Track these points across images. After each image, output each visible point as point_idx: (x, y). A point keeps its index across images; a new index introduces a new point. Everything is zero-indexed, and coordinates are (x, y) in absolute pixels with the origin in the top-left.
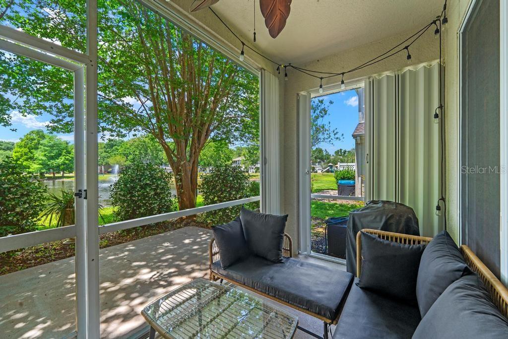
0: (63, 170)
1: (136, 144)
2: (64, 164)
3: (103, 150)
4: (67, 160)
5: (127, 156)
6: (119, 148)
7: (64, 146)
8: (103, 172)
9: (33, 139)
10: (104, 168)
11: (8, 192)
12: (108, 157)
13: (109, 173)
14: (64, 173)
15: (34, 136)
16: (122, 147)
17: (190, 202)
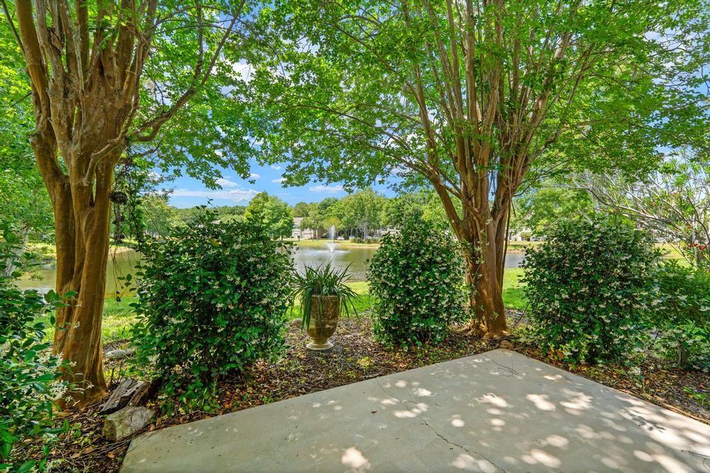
0: (283, 234)
1: (351, 202)
2: (283, 227)
3: (317, 212)
4: (286, 222)
5: (340, 217)
6: (332, 208)
7: (283, 208)
8: (317, 237)
9: (259, 203)
10: (318, 233)
11: (253, 270)
12: (322, 219)
13: (323, 238)
14: (282, 237)
15: (260, 199)
16: (336, 207)
17: (494, 298)
